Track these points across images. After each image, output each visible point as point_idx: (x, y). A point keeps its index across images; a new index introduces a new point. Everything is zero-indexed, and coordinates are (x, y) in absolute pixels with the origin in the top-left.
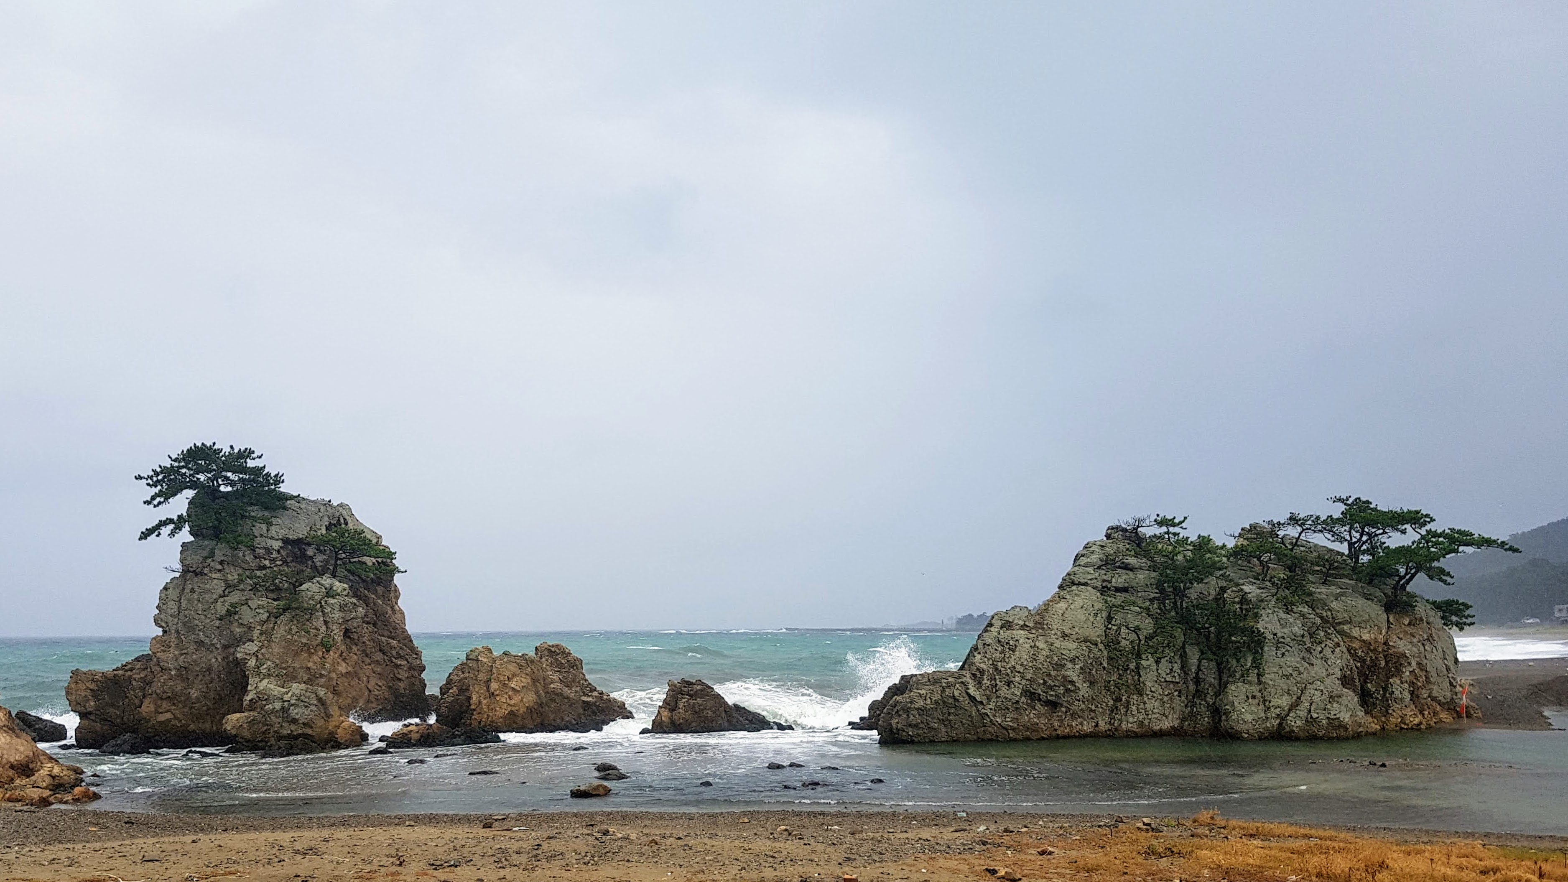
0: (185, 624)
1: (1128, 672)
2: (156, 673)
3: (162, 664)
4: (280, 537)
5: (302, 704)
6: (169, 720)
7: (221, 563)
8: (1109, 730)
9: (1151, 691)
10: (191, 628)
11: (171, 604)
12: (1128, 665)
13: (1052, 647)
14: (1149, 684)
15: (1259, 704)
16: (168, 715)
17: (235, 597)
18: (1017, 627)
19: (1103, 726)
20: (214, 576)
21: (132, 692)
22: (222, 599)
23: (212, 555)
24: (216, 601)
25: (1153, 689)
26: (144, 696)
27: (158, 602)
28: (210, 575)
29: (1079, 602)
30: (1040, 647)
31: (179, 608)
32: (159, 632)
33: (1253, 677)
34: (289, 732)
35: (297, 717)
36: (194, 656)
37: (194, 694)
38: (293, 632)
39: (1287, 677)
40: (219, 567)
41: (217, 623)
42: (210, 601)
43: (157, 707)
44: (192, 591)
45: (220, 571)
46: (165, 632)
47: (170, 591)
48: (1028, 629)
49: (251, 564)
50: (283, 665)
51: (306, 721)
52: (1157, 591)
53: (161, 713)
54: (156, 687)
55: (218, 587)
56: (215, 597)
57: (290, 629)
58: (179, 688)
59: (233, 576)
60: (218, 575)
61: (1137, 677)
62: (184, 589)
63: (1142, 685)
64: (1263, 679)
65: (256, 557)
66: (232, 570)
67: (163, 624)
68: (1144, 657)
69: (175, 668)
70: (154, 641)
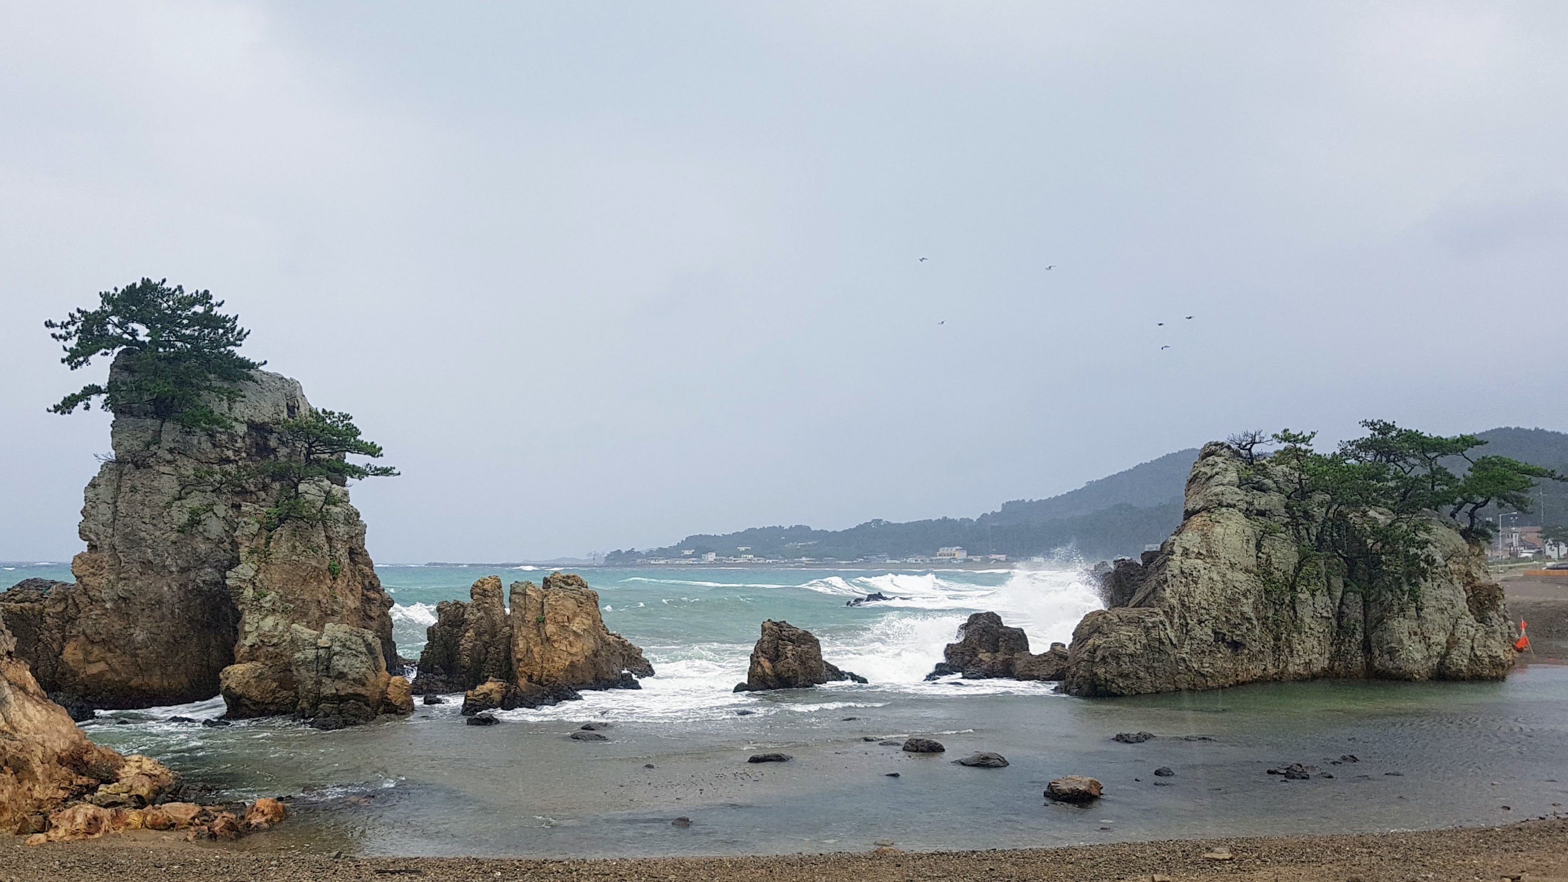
0: (125, 537)
1: (1284, 606)
2: (81, 606)
3: (91, 594)
4: (246, 419)
5: (350, 652)
6: (102, 673)
7: (171, 451)
8: (1276, 673)
9: (1310, 628)
10: (133, 541)
11: (103, 507)
12: (1283, 599)
13: (1225, 579)
14: (1307, 620)
15: (1420, 641)
16: (102, 666)
17: (195, 501)
18: (1194, 555)
19: (1271, 670)
20: (162, 469)
21: (47, 633)
22: (178, 503)
23: (156, 439)
24: (169, 505)
25: (1312, 626)
26: (64, 638)
27: (84, 504)
28: (157, 467)
29: (1233, 527)
30: (1215, 579)
31: (115, 513)
32: (83, 547)
33: (1412, 612)
34: (334, 691)
35: (346, 670)
36: (138, 583)
37: (139, 635)
38: (299, 551)
39: (1442, 610)
40: (169, 457)
41: (174, 536)
42: (161, 504)
43: (87, 653)
44: (134, 490)
45: (168, 462)
46: (92, 547)
47: (100, 490)
48: (1202, 557)
49: (209, 455)
50: (290, 597)
51: (357, 676)
52: (1288, 515)
53: (94, 662)
54: (85, 624)
55: (169, 485)
56: (167, 499)
57: (294, 547)
58: (117, 627)
59: (189, 469)
60: (167, 469)
61: (1292, 613)
62: (119, 487)
63: (1299, 622)
64: (1422, 614)
65: (214, 446)
66: (186, 463)
67: (92, 537)
68: (1299, 590)
69: (112, 600)
70: (78, 561)
